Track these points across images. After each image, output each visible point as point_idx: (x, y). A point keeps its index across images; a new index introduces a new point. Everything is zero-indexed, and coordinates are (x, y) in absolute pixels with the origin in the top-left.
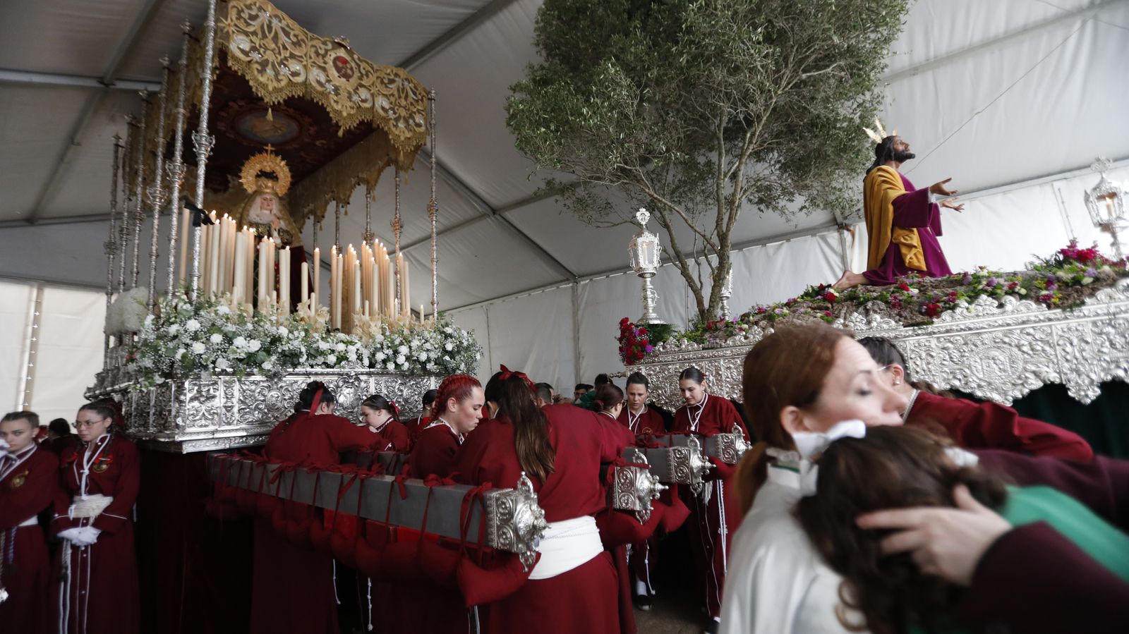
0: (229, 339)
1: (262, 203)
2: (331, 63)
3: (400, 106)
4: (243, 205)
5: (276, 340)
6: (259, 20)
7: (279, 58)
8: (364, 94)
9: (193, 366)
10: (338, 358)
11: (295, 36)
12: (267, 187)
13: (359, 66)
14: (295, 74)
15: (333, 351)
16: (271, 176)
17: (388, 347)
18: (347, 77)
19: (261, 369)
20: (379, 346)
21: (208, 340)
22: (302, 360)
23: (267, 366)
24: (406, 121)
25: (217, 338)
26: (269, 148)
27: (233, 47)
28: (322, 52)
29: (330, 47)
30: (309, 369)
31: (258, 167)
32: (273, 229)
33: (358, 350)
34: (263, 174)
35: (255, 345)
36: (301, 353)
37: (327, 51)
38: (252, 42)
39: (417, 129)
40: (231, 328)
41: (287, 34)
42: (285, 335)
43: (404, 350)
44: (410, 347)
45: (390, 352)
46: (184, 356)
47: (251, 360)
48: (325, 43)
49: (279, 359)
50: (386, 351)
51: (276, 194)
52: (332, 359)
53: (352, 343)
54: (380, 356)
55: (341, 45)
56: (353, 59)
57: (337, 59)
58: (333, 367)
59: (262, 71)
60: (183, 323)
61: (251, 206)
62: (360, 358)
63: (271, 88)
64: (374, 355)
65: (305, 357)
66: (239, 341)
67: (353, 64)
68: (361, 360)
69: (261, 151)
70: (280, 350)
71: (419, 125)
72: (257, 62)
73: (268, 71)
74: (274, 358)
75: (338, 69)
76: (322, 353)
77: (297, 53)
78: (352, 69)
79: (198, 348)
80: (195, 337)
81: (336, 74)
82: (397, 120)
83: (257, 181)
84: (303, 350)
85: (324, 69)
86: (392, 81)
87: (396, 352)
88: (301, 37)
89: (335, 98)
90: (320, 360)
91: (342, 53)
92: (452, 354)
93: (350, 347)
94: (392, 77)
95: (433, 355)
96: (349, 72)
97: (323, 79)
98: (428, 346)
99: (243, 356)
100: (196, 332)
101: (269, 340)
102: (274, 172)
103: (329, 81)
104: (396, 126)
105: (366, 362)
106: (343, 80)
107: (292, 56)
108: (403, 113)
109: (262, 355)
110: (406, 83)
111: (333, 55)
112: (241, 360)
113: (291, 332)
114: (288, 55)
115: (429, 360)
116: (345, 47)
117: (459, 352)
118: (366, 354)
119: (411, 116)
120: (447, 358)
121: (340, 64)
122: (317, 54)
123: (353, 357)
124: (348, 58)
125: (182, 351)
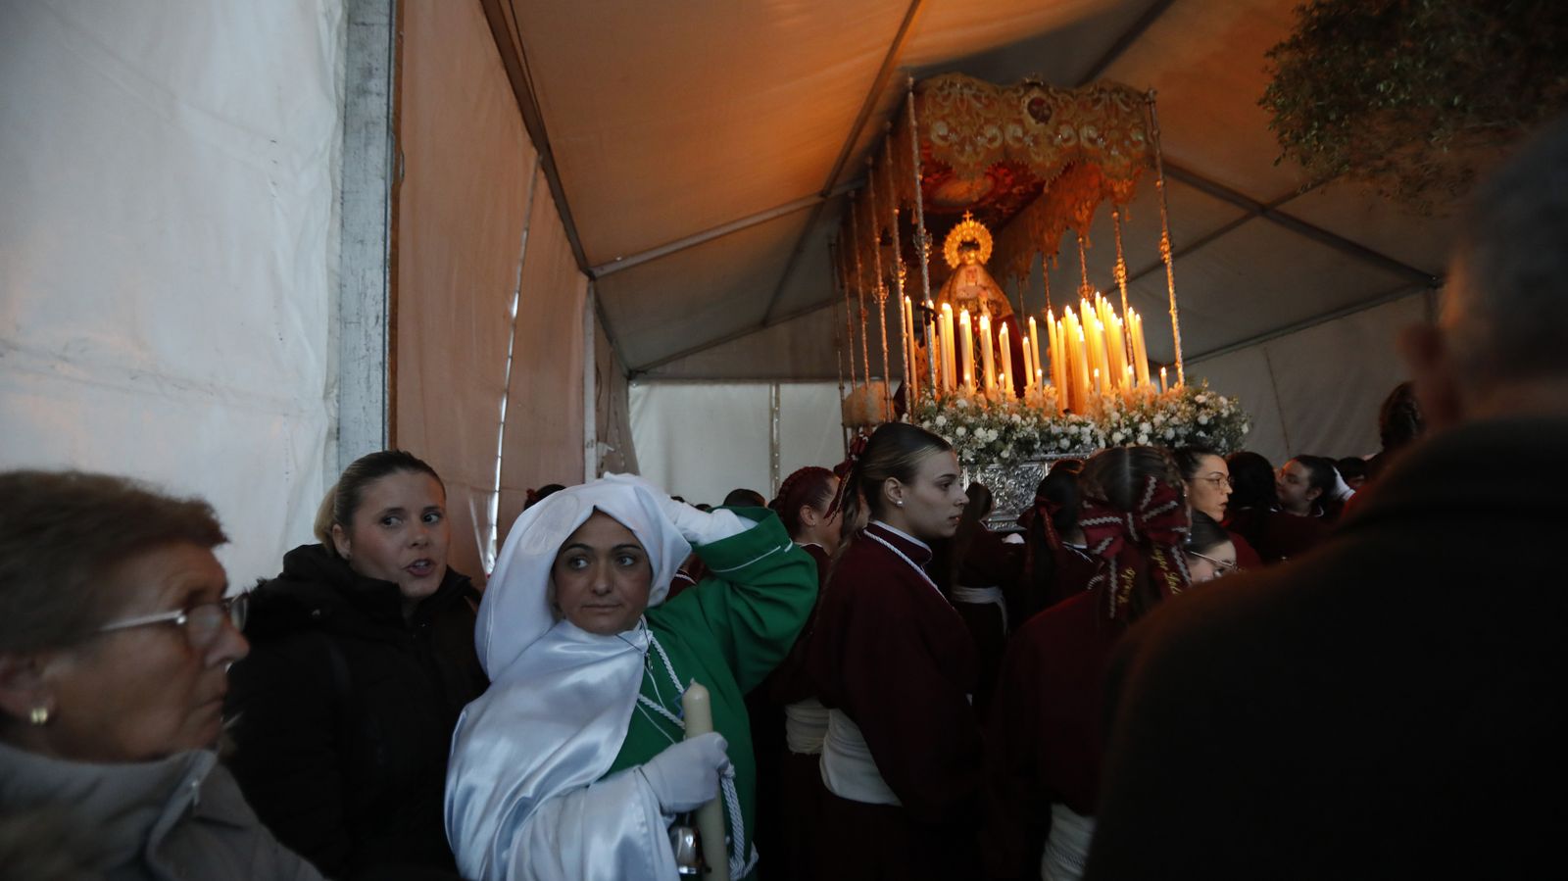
0: (971, 430)
2: (1026, 111)
3: (1110, 129)
5: (1011, 428)
6: (952, 97)
7: (975, 129)
8: (1066, 131)
10: (1071, 442)
11: (987, 97)
13: (1056, 99)
14: (992, 140)
15: (1066, 435)
17: (1126, 426)
18: (1044, 119)
19: (1000, 457)
20: (1115, 425)
21: (954, 433)
22: (1037, 446)
23: (1005, 454)
24: (1120, 146)
25: (961, 431)
27: (933, 137)
28: (1015, 102)
29: (1022, 92)
30: (1043, 455)
33: (1092, 431)
35: (993, 435)
36: (1035, 439)
37: (1020, 99)
38: (948, 124)
39: (1134, 151)
40: (970, 420)
41: (977, 98)
42: (1019, 422)
43: (1146, 427)
44: (1153, 424)
45: (1129, 431)
47: (991, 449)
48: (1016, 91)
49: (1014, 447)
50: (1124, 431)
52: (1065, 443)
53: (1084, 424)
54: (1117, 437)
55: (1032, 85)
56: (1049, 95)
57: (1032, 102)
58: (1067, 451)
59: (962, 151)
60: (932, 419)
62: (1095, 440)
64: (1110, 436)
65: (1039, 443)
66: (980, 432)
67: (1050, 101)
68: (1097, 442)
70: (1014, 438)
71: (1135, 144)
72: (956, 143)
73: (967, 148)
74: (1010, 446)
75: (1034, 115)
76: (1056, 438)
77: (990, 116)
78: (1049, 108)
81: (1033, 121)
82: (1108, 148)
84: (1037, 435)
85: (1020, 122)
86: (1097, 101)
87: (1136, 431)
88: (994, 94)
89: (1035, 150)
91: (1036, 93)
92: (1207, 429)
93: (1084, 429)
94: (1096, 95)
95: (1182, 431)
96: (1047, 112)
97: (1020, 133)
98: (1175, 420)
99: (983, 446)
100: (944, 427)
101: (1004, 428)
103: (1025, 133)
104: (1109, 156)
105: (1102, 444)
106: (1042, 125)
107: (987, 121)
108: (1116, 135)
109: (1000, 444)
110: (1114, 96)
111: (1027, 101)
112: (982, 450)
113: (1023, 418)
114: (982, 121)
115: (1177, 437)
116: (1038, 85)
117: (1217, 425)
118: (1101, 434)
119: (1126, 136)
120: (1202, 434)
121: (1035, 108)
122: (1010, 105)
123: (1088, 440)
124: (1043, 96)
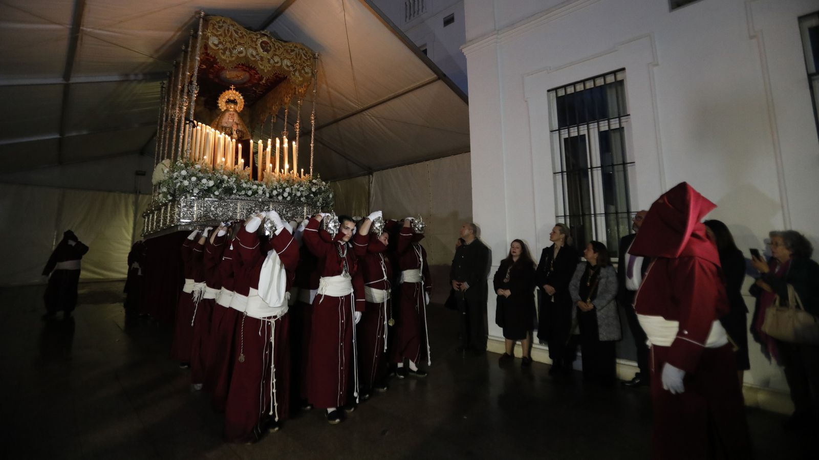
0: (199, 179)
1: (229, 116)
2: (259, 45)
3: (297, 64)
4: (219, 117)
5: (222, 181)
6: (223, 28)
7: (233, 46)
8: (277, 59)
9: (184, 191)
10: (253, 192)
11: (241, 33)
12: (231, 108)
13: (274, 44)
14: (241, 52)
15: (250, 189)
16: (234, 102)
17: (280, 188)
18: (267, 51)
19: (214, 195)
20: (274, 187)
21: (190, 179)
22: (234, 192)
23: (217, 193)
24: (300, 72)
25: (194, 179)
26: (232, 87)
27: (210, 43)
28: (255, 40)
29: (259, 36)
31: (227, 97)
32: (233, 130)
33: (263, 189)
34: (229, 101)
35: (211, 183)
36: (234, 188)
37: (257, 39)
38: (219, 39)
39: (306, 76)
40: (200, 175)
41: (237, 33)
42: (226, 180)
43: (288, 190)
44: (292, 189)
45: (281, 191)
46: (180, 186)
47: (208, 192)
48: (256, 35)
49: (222, 190)
50: (279, 190)
51: (236, 111)
52: (250, 193)
53: (261, 185)
54: (275, 193)
55: (265, 35)
56: (271, 42)
57: (262, 42)
58: (249, 196)
59: (224, 54)
60: (180, 172)
61: (223, 118)
63: (228, 61)
64: (272, 191)
65: (236, 190)
66: (204, 181)
67: (271, 44)
69: (229, 89)
70: (223, 186)
71: (307, 73)
72: (222, 49)
73: (227, 53)
74: (220, 190)
75: (263, 48)
77: (242, 42)
78: (270, 47)
79: (186, 183)
80: (184, 178)
81: (262, 50)
82: (295, 71)
83: (226, 105)
84: (235, 186)
85: (256, 49)
86: (292, 51)
87: (284, 191)
88: (244, 33)
89: (261, 63)
90: (243, 193)
91: (265, 39)
92: (315, 194)
93: (260, 187)
94: (293, 48)
95: (304, 194)
96: (269, 48)
97: (254, 53)
98: (302, 189)
99: (206, 188)
100: (185, 176)
101: (218, 181)
102: (235, 100)
103: (257, 54)
104: (294, 75)
105: (268, 195)
106: (265, 53)
107: (240, 44)
108: (298, 67)
109: (215, 188)
110: (301, 51)
111: (261, 41)
112: (205, 190)
114: (237, 43)
115: (302, 196)
116: (267, 35)
117: (320, 193)
118: (267, 191)
119: (303, 69)
120: (312, 195)
121: (264, 45)
122: (252, 41)
123: (260, 192)
124: (269, 42)
125: (179, 184)
